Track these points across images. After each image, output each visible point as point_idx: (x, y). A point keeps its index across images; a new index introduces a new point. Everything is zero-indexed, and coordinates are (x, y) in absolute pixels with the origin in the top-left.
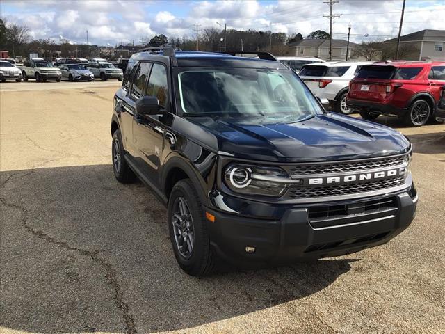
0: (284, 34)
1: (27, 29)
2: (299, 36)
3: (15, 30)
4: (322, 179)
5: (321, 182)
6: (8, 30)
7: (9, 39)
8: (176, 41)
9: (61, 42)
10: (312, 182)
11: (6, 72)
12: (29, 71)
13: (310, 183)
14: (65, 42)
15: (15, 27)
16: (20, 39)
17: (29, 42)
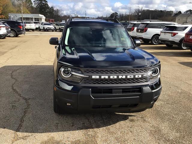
0: (172, 11)
1: (62, 10)
2: (180, 12)
3: (58, 11)
4: (98, 76)
5: (98, 78)
6: (55, 11)
7: (55, 14)
8: (122, 15)
9: (75, 16)
10: (93, 77)
11: (48, 27)
12: (57, 27)
13: (93, 78)
14: (77, 16)
15: (57, 10)
16: (59, 14)
17: (63, 16)
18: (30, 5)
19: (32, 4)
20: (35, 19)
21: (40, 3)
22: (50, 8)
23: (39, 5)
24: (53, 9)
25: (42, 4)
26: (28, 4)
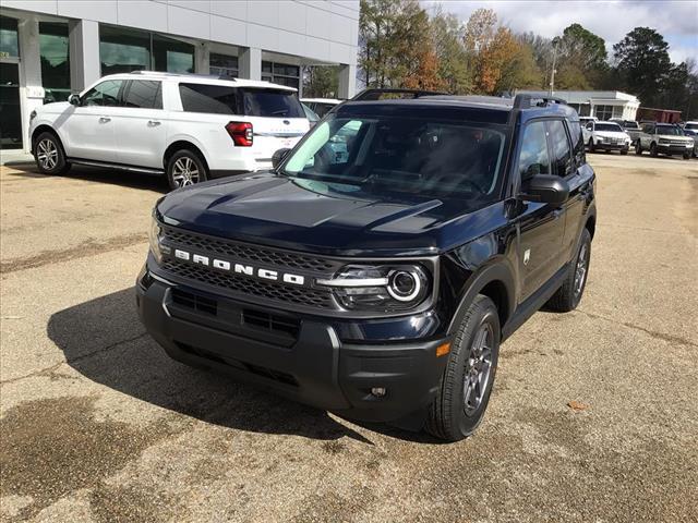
4: (188, 255)
5: (188, 258)
10: (178, 253)
11: (607, 139)
12: (646, 139)
13: (176, 255)
18: (598, 61)
19: (605, 54)
20: (599, 108)
21: (639, 50)
22: (674, 71)
23: (633, 60)
24: (686, 72)
25: (646, 56)
26: (590, 58)
